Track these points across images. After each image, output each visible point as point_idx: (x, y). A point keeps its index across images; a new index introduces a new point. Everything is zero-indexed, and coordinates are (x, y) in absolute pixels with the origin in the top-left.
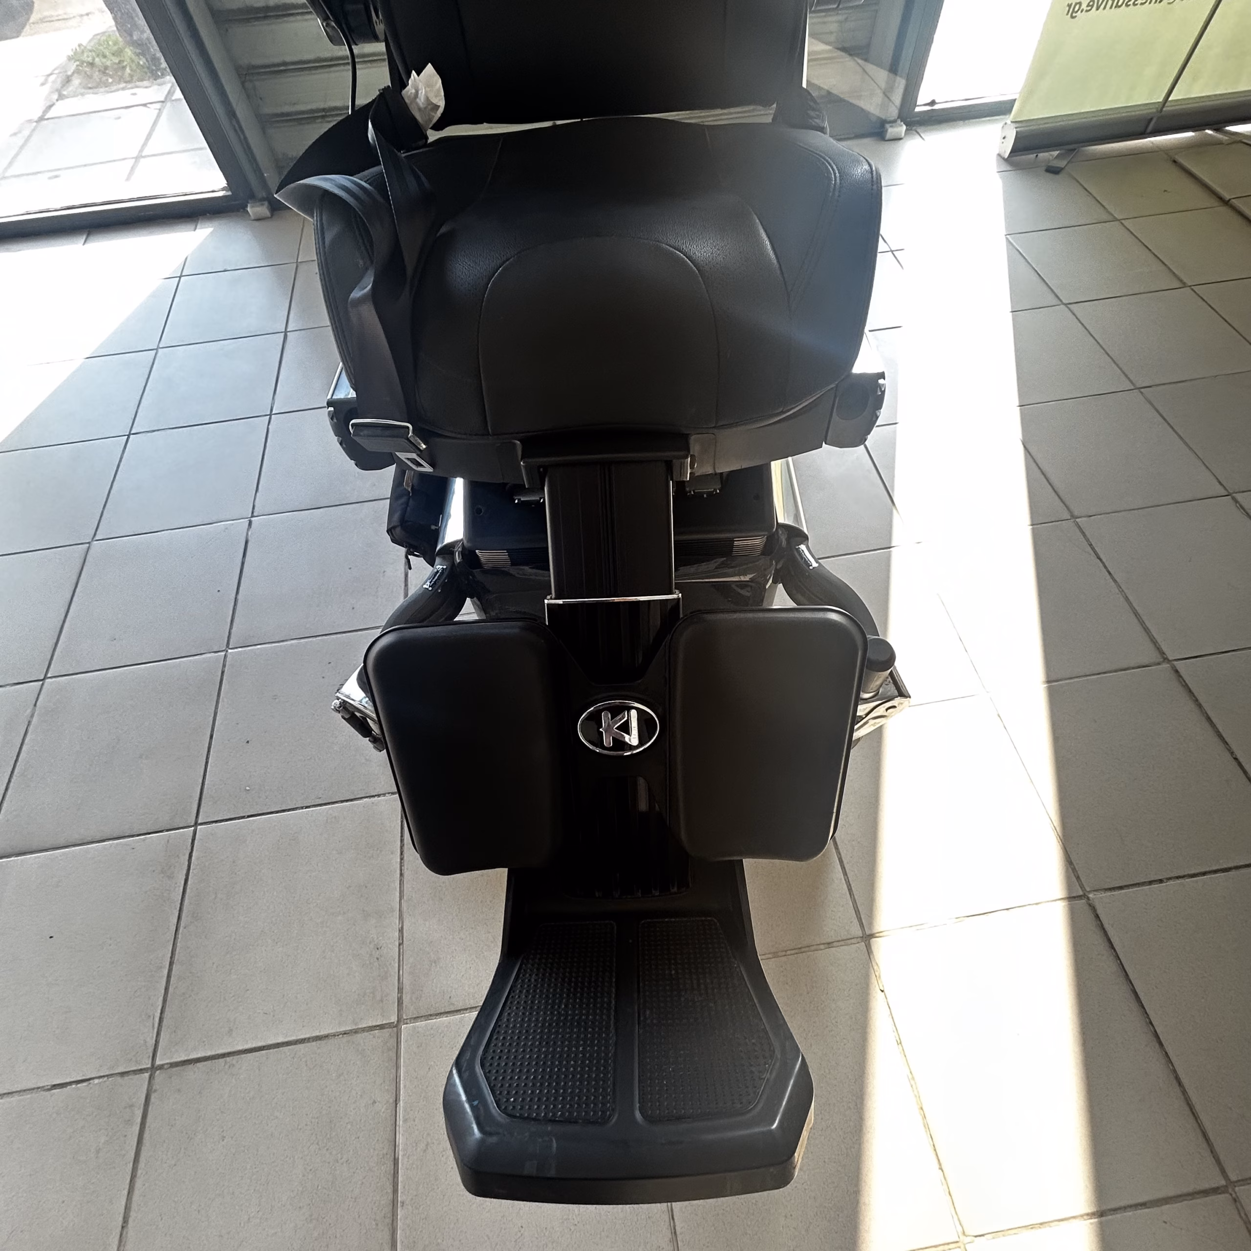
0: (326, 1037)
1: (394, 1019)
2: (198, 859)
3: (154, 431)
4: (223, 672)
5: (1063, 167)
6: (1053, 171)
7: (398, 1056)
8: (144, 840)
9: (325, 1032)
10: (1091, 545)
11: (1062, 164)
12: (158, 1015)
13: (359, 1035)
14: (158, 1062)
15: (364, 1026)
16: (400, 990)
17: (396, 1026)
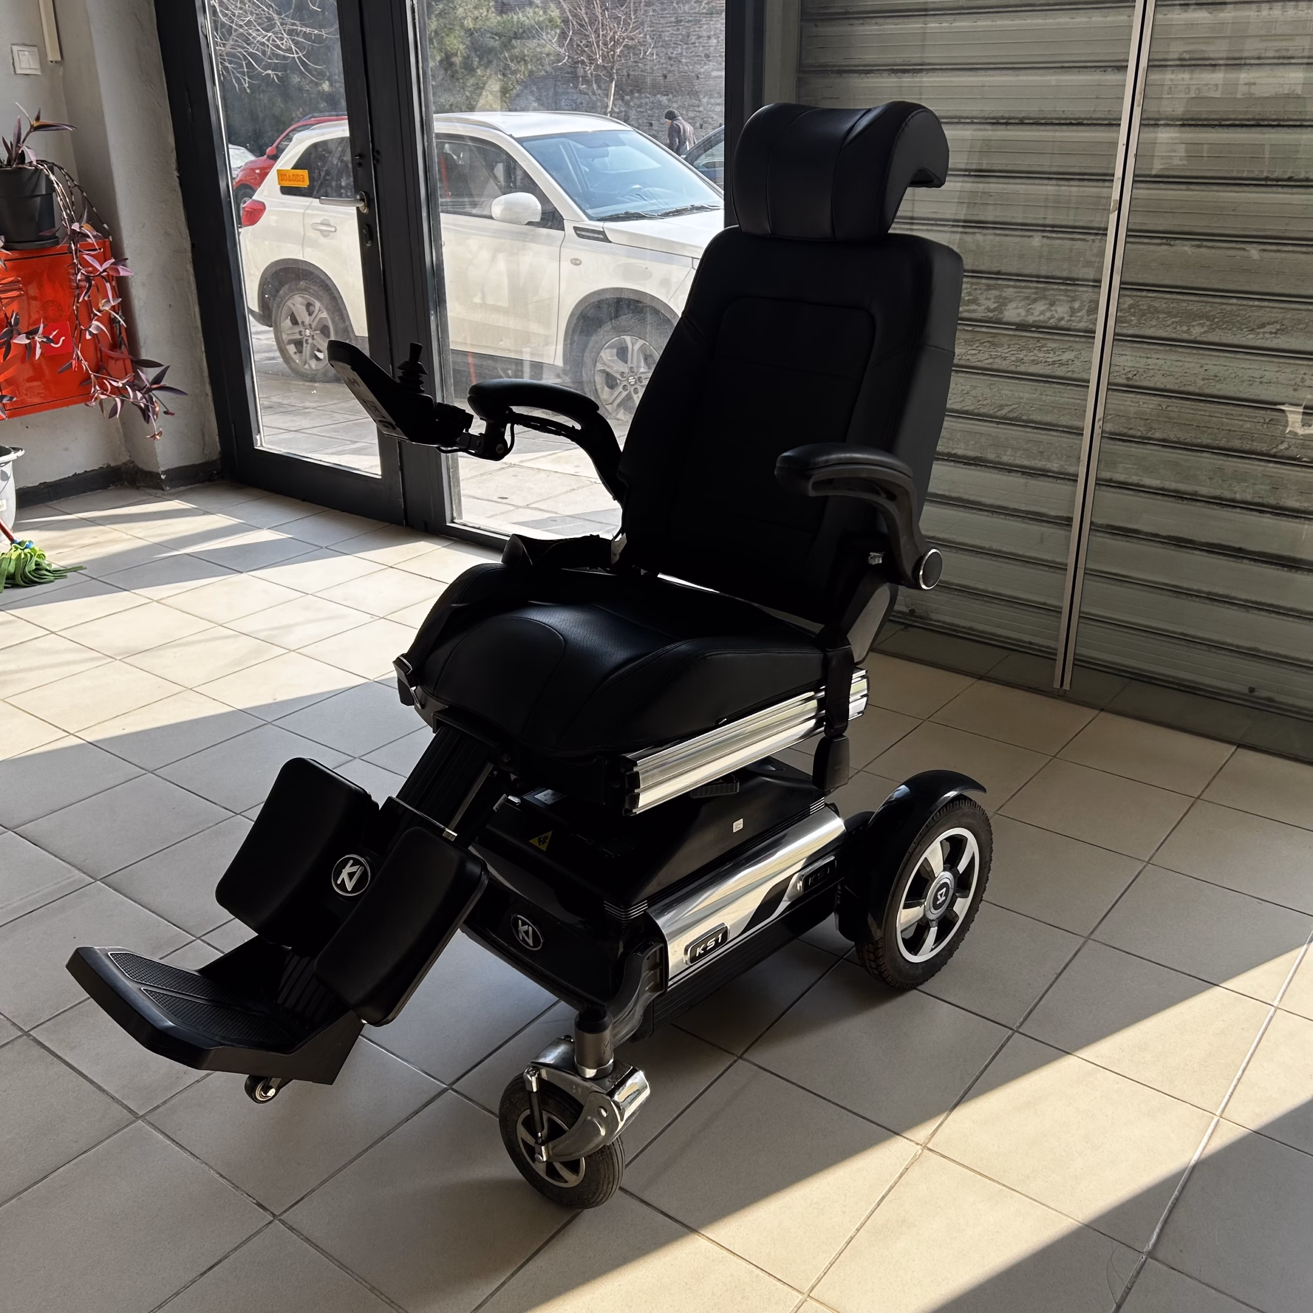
0: (104, 1091)
1: (141, 1113)
7: (116, 1133)
9: (105, 1088)
12: (60, 1011)
13: (116, 1105)
14: (31, 1033)
15: (125, 1103)
16: (165, 1102)
17: (137, 1118)
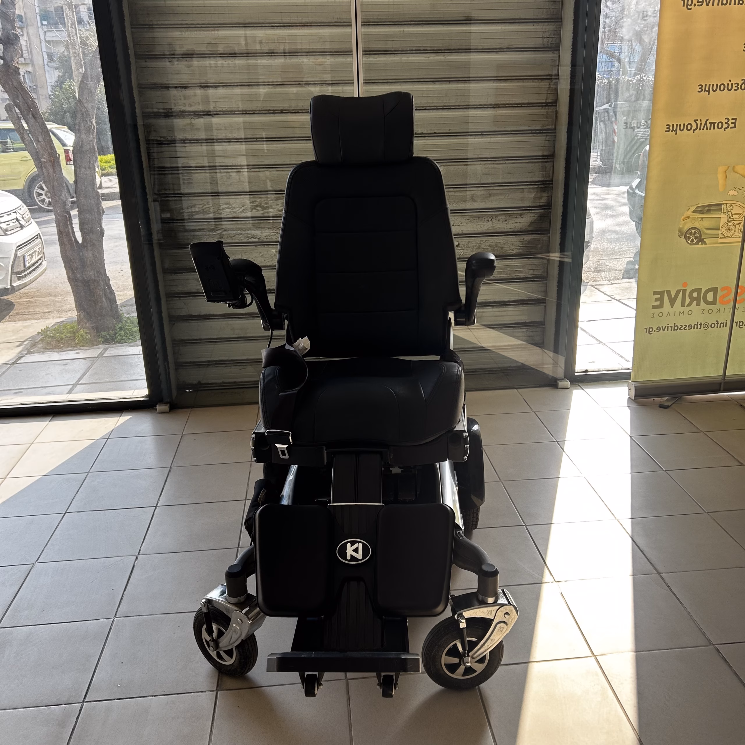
2: (82, 719)
3: (81, 512)
4: (110, 629)
5: (669, 405)
6: (663, 407)
8: (49, 709)
10: (669, 587)
11: (669, 404)
